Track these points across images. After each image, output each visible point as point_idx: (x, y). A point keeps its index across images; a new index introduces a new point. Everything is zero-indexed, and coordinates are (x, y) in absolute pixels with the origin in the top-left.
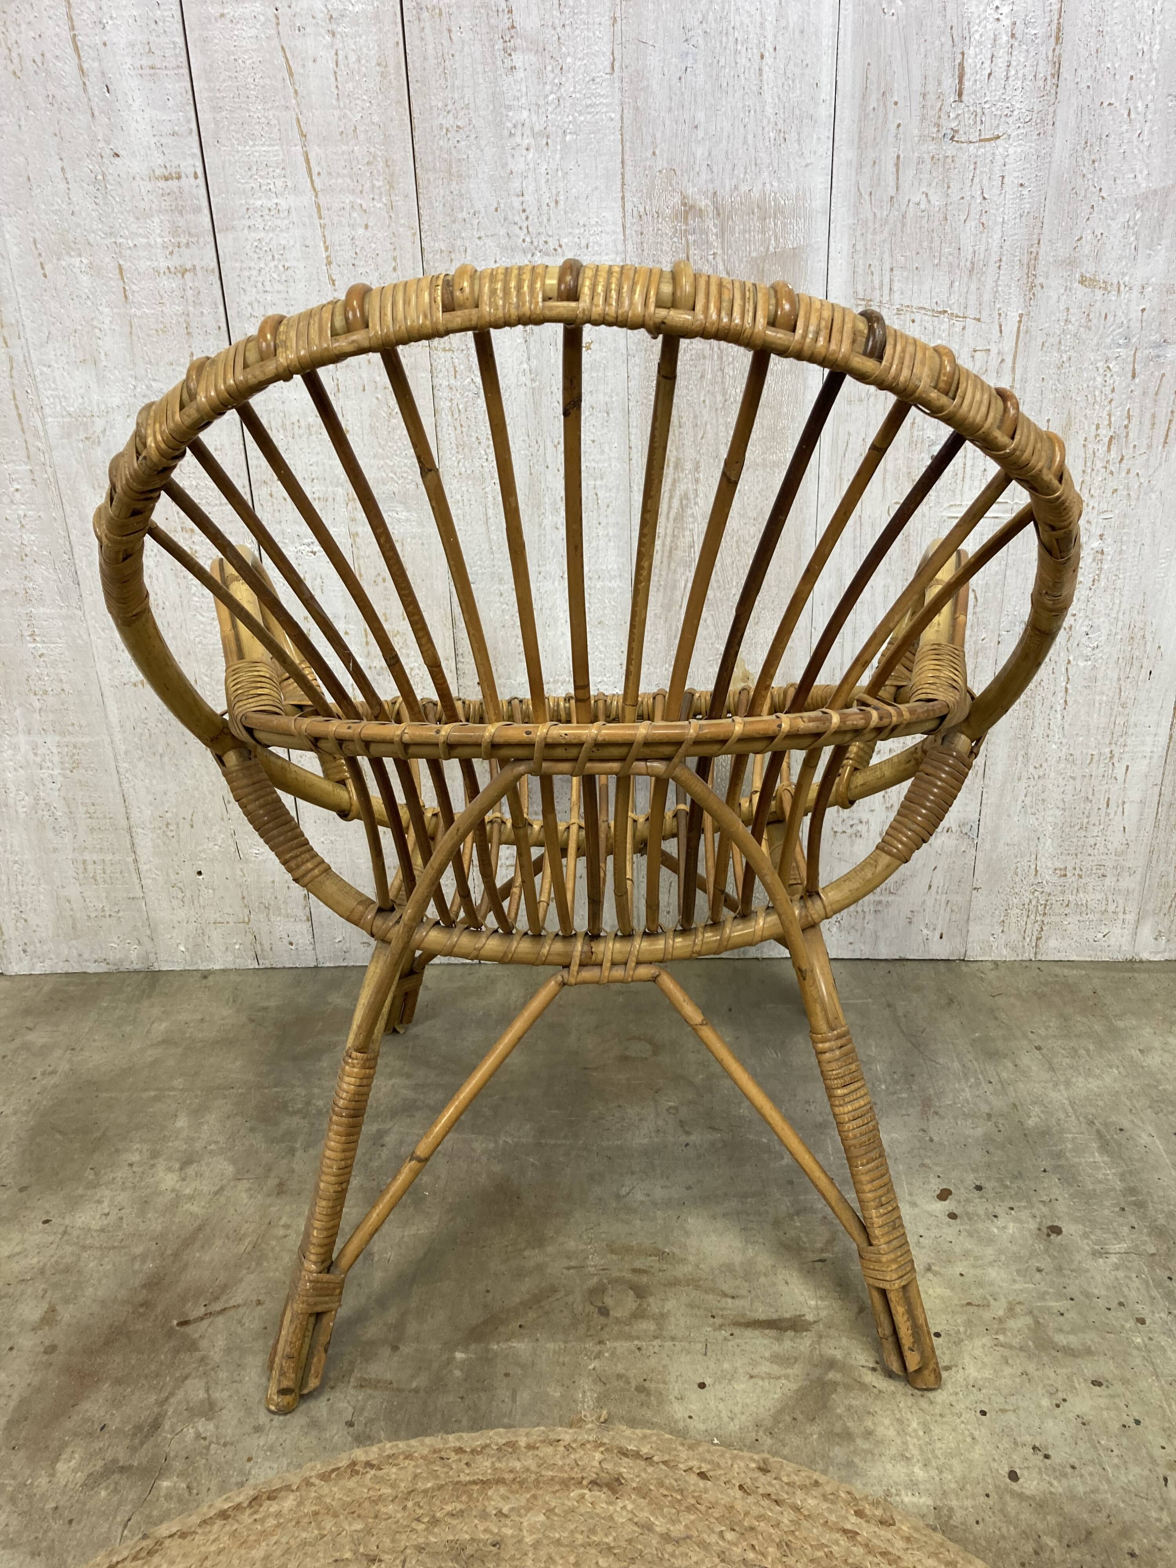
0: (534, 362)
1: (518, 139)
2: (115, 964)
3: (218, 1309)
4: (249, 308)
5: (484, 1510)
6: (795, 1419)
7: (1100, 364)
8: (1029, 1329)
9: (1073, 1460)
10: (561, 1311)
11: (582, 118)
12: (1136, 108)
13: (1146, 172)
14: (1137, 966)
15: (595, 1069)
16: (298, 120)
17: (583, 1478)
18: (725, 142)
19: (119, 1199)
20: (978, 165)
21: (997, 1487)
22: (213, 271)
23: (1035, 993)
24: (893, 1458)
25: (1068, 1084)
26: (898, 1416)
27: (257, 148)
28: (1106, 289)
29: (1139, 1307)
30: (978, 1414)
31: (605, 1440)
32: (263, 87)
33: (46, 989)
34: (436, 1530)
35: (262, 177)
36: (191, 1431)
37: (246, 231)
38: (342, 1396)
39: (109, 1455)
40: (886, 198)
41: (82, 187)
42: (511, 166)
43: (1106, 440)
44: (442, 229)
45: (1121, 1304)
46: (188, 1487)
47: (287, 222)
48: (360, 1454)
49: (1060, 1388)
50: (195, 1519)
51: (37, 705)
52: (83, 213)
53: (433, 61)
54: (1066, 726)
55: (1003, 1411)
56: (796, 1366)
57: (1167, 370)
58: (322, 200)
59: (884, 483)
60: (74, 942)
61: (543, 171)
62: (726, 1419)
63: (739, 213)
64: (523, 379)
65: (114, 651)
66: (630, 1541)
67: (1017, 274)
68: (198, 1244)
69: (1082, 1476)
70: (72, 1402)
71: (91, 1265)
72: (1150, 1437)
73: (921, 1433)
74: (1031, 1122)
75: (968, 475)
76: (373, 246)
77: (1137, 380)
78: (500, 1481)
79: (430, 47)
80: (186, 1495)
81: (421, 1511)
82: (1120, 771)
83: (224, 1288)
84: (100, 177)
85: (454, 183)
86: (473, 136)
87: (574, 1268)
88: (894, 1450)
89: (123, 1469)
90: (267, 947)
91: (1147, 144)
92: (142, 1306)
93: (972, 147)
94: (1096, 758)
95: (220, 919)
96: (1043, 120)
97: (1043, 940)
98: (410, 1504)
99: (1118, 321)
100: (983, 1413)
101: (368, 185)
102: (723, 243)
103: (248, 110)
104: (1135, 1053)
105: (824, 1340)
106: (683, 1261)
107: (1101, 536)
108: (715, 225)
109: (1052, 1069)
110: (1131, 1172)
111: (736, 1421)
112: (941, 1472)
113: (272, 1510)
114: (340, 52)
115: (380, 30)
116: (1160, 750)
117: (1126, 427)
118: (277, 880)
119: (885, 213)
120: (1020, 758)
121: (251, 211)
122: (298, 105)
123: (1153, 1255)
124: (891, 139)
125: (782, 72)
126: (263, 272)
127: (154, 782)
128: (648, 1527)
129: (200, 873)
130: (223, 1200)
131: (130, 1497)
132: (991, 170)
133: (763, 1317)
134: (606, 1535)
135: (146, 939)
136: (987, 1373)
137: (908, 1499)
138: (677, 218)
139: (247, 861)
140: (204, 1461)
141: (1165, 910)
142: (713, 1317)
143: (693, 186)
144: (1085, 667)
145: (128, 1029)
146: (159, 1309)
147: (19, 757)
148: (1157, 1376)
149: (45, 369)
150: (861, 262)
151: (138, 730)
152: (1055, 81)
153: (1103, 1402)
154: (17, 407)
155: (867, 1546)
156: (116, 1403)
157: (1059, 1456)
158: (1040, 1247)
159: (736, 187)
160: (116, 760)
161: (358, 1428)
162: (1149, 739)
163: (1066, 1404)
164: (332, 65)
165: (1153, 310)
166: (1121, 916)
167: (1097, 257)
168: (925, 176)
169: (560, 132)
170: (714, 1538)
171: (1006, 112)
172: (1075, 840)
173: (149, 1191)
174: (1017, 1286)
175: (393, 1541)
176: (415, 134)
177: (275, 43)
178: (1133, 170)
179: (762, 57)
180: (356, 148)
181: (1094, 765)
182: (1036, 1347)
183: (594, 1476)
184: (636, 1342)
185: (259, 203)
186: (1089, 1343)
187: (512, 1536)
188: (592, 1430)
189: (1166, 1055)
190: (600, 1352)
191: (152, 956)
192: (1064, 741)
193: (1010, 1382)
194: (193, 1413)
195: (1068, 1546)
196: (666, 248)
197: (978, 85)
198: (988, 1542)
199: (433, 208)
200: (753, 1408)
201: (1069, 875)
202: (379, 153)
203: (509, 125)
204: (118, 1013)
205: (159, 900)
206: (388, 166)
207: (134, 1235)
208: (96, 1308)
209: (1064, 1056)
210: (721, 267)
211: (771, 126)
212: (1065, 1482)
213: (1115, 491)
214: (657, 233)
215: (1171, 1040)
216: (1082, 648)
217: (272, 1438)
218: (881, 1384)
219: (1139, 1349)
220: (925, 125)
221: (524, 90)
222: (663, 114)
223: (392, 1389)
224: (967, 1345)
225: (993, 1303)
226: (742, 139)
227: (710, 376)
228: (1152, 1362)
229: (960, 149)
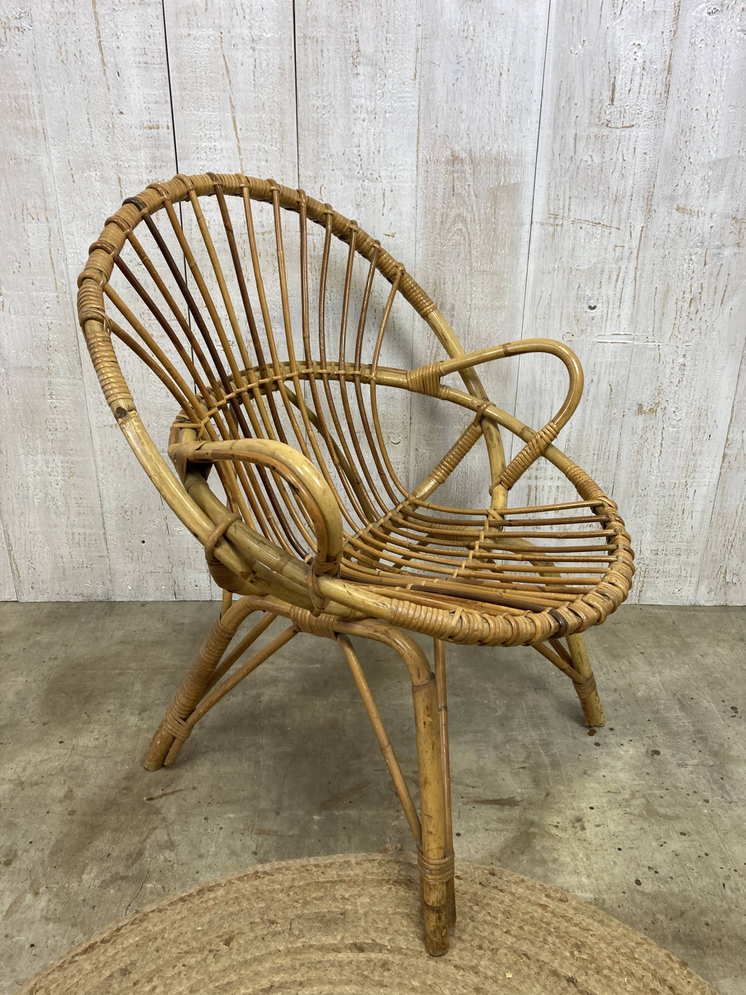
1: (358, 115)
2: (87, 597)
3: (170, 791)
5: (334, 896)
6: (512, 852)
7: (686, 257)
8: (643, 805)
9: (671, 874)
10: (374, 794)
11: (396, 104)
12: (712, 112)
13: (715, 149)
14: (697, 608)
15: (383, 661)
16: (230, 98)
17: (390, 879)
18: (477, 122)
19: (104, 730)
20: (621, 141)
21: (629, 888)
23: (639, 622)
24: (570, 873)
25: (660, 673)
26: (571, 851)
27: (205, 113)
28: (691, 214)
29: (705, 794)
30: (617, 850)
31: (401, 860)
32: (211, 78)
33: (46, 610)
34: (307, 907)
35: (207, 130)
36: (162, 857)
37: (196, 160)
38: (249, 838)
39: (113, 871)
40: (568, 157)
41: (99, 131)
42: (354, 129)
43: (689, 300)
44: (311, 164)
45: (695, 792)
47: (220, 156)
48: (260, 868)
49: (662, 836)
50: (166, 902)
51: (51, 437)
52: (100, 147)
53: (311, 68)
54: (661, 466)
55: (631, 848)
56: (512, 824)
57: (724, 261)
58: (241, 144)
59: (561, 321)
60: (63, 583)
61: (372, 133)
62: (473, 852)
63: (484, 162)
65: (100, 406)
67: (641, 203)
69: (676, 883)
70: (89, 841)
71: (91, 766)
72: (714, 862)
73: (585, 860)
74: (640, 694)
75: (609, 318)
76: (270, 172)
77: (707, 267)
78: (342, 881)
79: (310, 60)
80: (162, 892)
81: (298, 897)
82: (691, 493)
83: (173, 780)
84: (110, 125)
85: (320, 138)
86: (332, 111)
88: (570, 869)
89: (122, 878)
90: (182, 588)
91: (716, 133)
92: (124, 789)
93: (618, 131)
94: (677, 485)
95: (154, 570)
96: (658, 118)
97: (643, 593)
98: (291, 893)
99: (697, 233)
100: (620, 849)
101: (269, 137)
102: (474, 179)
103: (201, 91)
104: (698, 656)
105: (527, 811)
107: (684, 356)
108: (470, 169)
109: (651, 665)
110: (698, 721)
111: (479, 853)
112: (597, 880)
113: (211, 896)
114: (257, 60)
115: (282, 48)
116: (714, 481)
117: (700, 293)
118: (190, 547)
119: (568, 166)
120: (633, 484)
121: (199, 149)
122: (231, 89)
123: (712, 766)
124: (572, 124)
125: (512, 83)
127: (119, 486)
129: (143, 542)
131: (129, 893)
132: (628, 144)
133: (491, 798)
135: (108, 582)
136: (621, 828)
137: (579, 893)
138: (448, 163)
139: (173, 535)
140: (170, 873)
141: (714, 576)
142: (462, 798)
143: (459, 146)
144: (673, 431)
145: (99, 634)
146: (135, 791)
147: (37, 469)
148: (717, 830)
149: (70, 236)
150: (553, 193)
151: (112, 454)
152: (666, 95)
153: (687, 844)
154: (51, 258)
155: (553, 912)
156: (115, 842)
157: (663, 872)
158: (648, 761)
159: (483, 147)
160: (97, 472)
161: (260, 855)
163: (666, 845)
164: (252, 67)
165: (717, 227)
166: (689, 579)
167: (687, 195)
168: (591, 146)
169: (383, 111)
171: (638, 111)
172: (664, 533)
173: (121, 726)
174: (636, 782)
175: (283, 913)
176: (299, 109)
177: (220, 52)
178: (708, 148)
179: (501, 74)
181: (676, 489)
182: (648, 815)
183: (396, 878)
185: (204, 145)
186: (678, 813)
187: (352, 910)
188: (393, 854)
189: (716, 658)
190: (398, 816)
191: (111, 593)
192: (659, 474)
193: (634, 833)
194: (161, 847)
195: (671, 919)
196: (441, 180)
197: (623, 96)
198: (626, 917)
199: (306, 151)
200: (488, 847)
201: (659, 554)
202: (277, 119)
203: (354, 106)
204: (92, 625)
205: (117, 558)
206: (281, 127)
207: (115, 750)
208: (97, 790)
209: (657, 658)
210: (472, 193)
211: (504, 113)
212: (667, 886)
213: (693, 330)
214: (436, 171)
215: (718, 649)
216: (671, 420)
217: (209, 861)
218: (560, 834)
219: (705, 816)
220: (592, 117)
221: (363, 87)
222: (443, 104)
223: (278, 836)
224: (609, 813)
225: (622, 791)
226: (487, 120)
227: (463, 255)
228: (713, 823)
229: (611, 131)
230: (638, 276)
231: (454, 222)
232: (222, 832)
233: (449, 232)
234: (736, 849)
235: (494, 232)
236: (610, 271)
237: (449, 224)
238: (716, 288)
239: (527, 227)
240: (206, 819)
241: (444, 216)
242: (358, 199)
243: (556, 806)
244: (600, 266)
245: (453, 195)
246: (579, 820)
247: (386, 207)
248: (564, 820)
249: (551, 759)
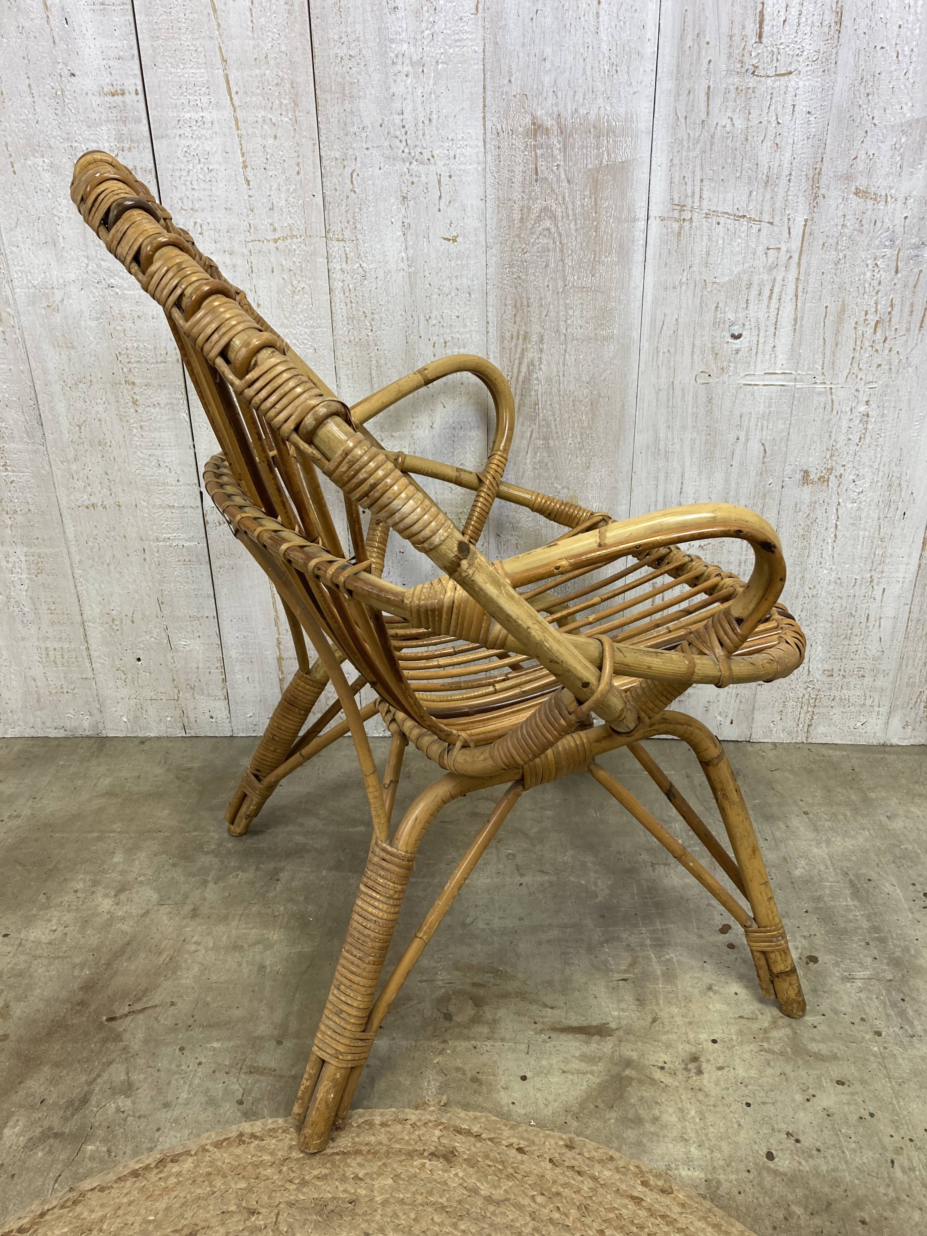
0: (411, 252)
1: (399, 67)
2: (71, 731)
3: (140, 1008)
4: (180, 202)
5: (344, 1175)
6: (597, 1107)
7: (868, 262)
8: (788, 1038)
9: (818, 1144)
10: (414, 1016)
11: (451, 51)
12: (904, 51)
13: (910, 104)
14: (888, 749)
15: (451, 822)
16: (220, 48)
17: (424, 1150)
18: (567, 74)
19: (65, 918)
20: (774, 95)
21: (756, 1164)
22: (150, 171)
23: (805, 769)
24: (675, 1140)
25: (828, 842)
26: (680, 1105)
27: (186, 71)
28: (875, 199)
29: (877, 1022)
30: (744, 1106)
31: (444, 1121)
32: (192, 21)
33: (16, 749)
34: (304, 1190)
35: (190, 94)
36: (113, 1105)
37: (177, 138)
38: (235, 1080)
39: (46, 1124)
40: (699, 122)
41: (45, 101)
42: (393, 89)
43: (873, 324)
44: (337, 140)
45: (863, 1020)
46: (108, 1151)
47: (210, 132)
48: (247, 1127)
49: (811, 1086)
50: (112, 1177)
51: (9, 522)
52: (46, 122)
54: (836, 556)
55: (764, 1103)
56: (600, 1064)
57: (924, 267)
58: (239, 115)
59: (692, 355)
60: (38, 713)
61: (420, 95)
62: (542, 1106)
63: (579, 132)
64: (401, 265)
65: (71, 480)
66: (460, 1202)
67: (804, 185)
68: (125, 957)
69: (825, 1157)
70: (19, 1080)
71: (40, 971)
72: (882, 1128)
73: (697, 1120)
74: (797, 873)
75: (760, 351)
76: (281, 153)
77: (899, 275)
78: (358, 1152)
80: (106, 1158)
81: (294, 1175)
82: (878, 593)
83: (145, 991)
84: (59, 93)
85: (347, 102)
86: (363, 64)
87: (426, 981)
88: (675, 1133)
89: (56, 1135)
90: (192, 720)
91: (911, 81)
92: (78, 1004)
93: (769, 81)
94: (859, 582)
95: (154, 697)
96: (827, 60)
97: (812, 727)
98: (285, 1169)
99: (885, 226)
100: (748, 1105)
101: (277, 102)
102: (565, 157)
103: (180, 40)
104: (884, 819)
105: (623, 1044)
106: (514, 978)
107: (867, 402)
108: (559, 142)
109: (816, 830)
110: (875, 914)
111: (550, 1107)
112: (712, 1152)
113: (174, 1170)
116: (911, 576)
117: (890, 313)
118: (201, 666)
119: (697, 134)
120: (798, 581)
121: (181, 122)
122: (220, 36)
123: (890, 980)
124: (703, 73)
125: (615, 15)
126: (191, 173)
127: (103, 586)
128: (475, 1191)
129: (139, 660)
130: (148, 921)
131: (62, 1157)
132: (784, 100)
133: (575, 1024)
134: (441, 1197)
136: (753, 1073)
137: (684, 1172)
138: (528, 135)
139: (177, 651)
140: (122, 1130)
141: (911, 706)
142: (535, 1023)
143: (542, 109)
144: (852, 508)
145: (79, 782)
148: (889, 1078)
149: (14, 249)
150: (677, 174)
151: (90, 544)
152: (838, 27)
153: (845, 1098)
155: (649, 1210)
156: (54, 1082)
157: (807, 1141)
159: (576, 111)
160: (72, 568)
161: (246, 1106)
162: (902, 567)
163: (815, 1099)
164: (248, 4)
165: (914, 218)
166: (876, 709)
167: (869, 173)
168: (731, 104)
169: (434, 62)
170: (526, 1201)
171: (797, 52)
172: (840, 647)
173: (89, 912)
175: (270, 1197)
176: (316, 61)
178: (899, 103)
179: (599, 3)
180: (267, 72)
181: (857, 587)
182: (793, 1053)
183: (434, 1148)
184: (473, 1042)
185: (188, 116)
186: (836, 1050)
187: (366, 1196)
188: (433, 1111)
189: (907, 821)
190: (443, 1049)
191: (101, 726)
192: (834, 567)
193: (771, 1081)
194: (115, 1091)
195: (812, 1214)
196: (519, 160)
197: (775, 29)
198: (747, 1209)
199: (329, 123)
200: (564, 1097)
201: (835, 675)
202: (286, 77)
203: (392, 55)
204: (72, 770)
205: (106, 680)
206: (293, 87)
207: (75, 948)
208: (41, 1005)
209: (826, 820)
210: (563, 176)
211: (606, 59)
212: (811, 1162)
213: (880, 365)
214: (512, 147)
215: (913, 809)
216: (850, 493)
217: (177, 1112)
218: (668, 1080)
219: (875, 1056)
220: (731, 61)
221: (405, 26)
222: (517, 48)
223: (275, 1076)
224: (738, 1050)
225: (760, 1016)
226: (581, 71)
227: (553, 266)
228: (885, 1067)
229: (760, 81)
230: (800, 289)
231: (539, 219)
232: (200, 1069)
233: (532, 233)
234: (915, 1107)
235: (596, 232)
236: (761, 285)
237: (533, 222)
238: (912, 305)
239: (642, 224)
240: (182, 1049)
241: (525, 210)
242: (405, 189)
243: (664, 1038)
244: (745, 277)
245: (537, 181)
246: (695, 1059)
247: (443, 200)
248: (675, 1059)
249: (665, 968)
